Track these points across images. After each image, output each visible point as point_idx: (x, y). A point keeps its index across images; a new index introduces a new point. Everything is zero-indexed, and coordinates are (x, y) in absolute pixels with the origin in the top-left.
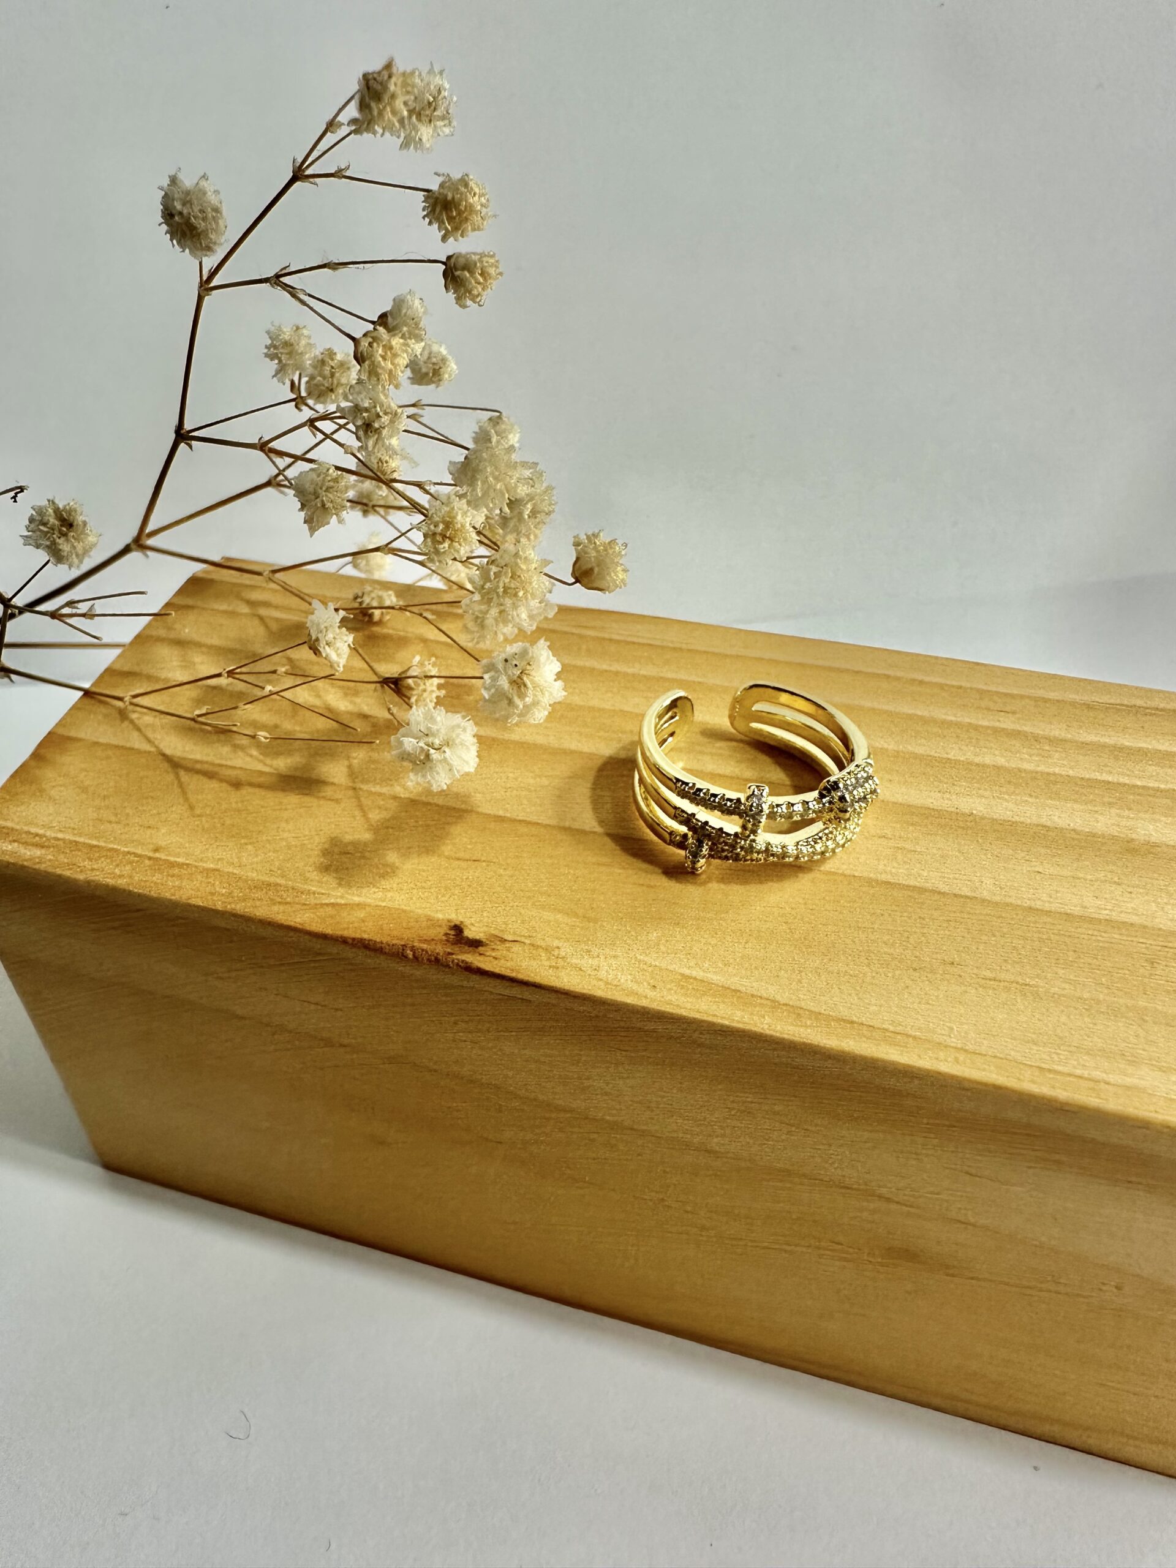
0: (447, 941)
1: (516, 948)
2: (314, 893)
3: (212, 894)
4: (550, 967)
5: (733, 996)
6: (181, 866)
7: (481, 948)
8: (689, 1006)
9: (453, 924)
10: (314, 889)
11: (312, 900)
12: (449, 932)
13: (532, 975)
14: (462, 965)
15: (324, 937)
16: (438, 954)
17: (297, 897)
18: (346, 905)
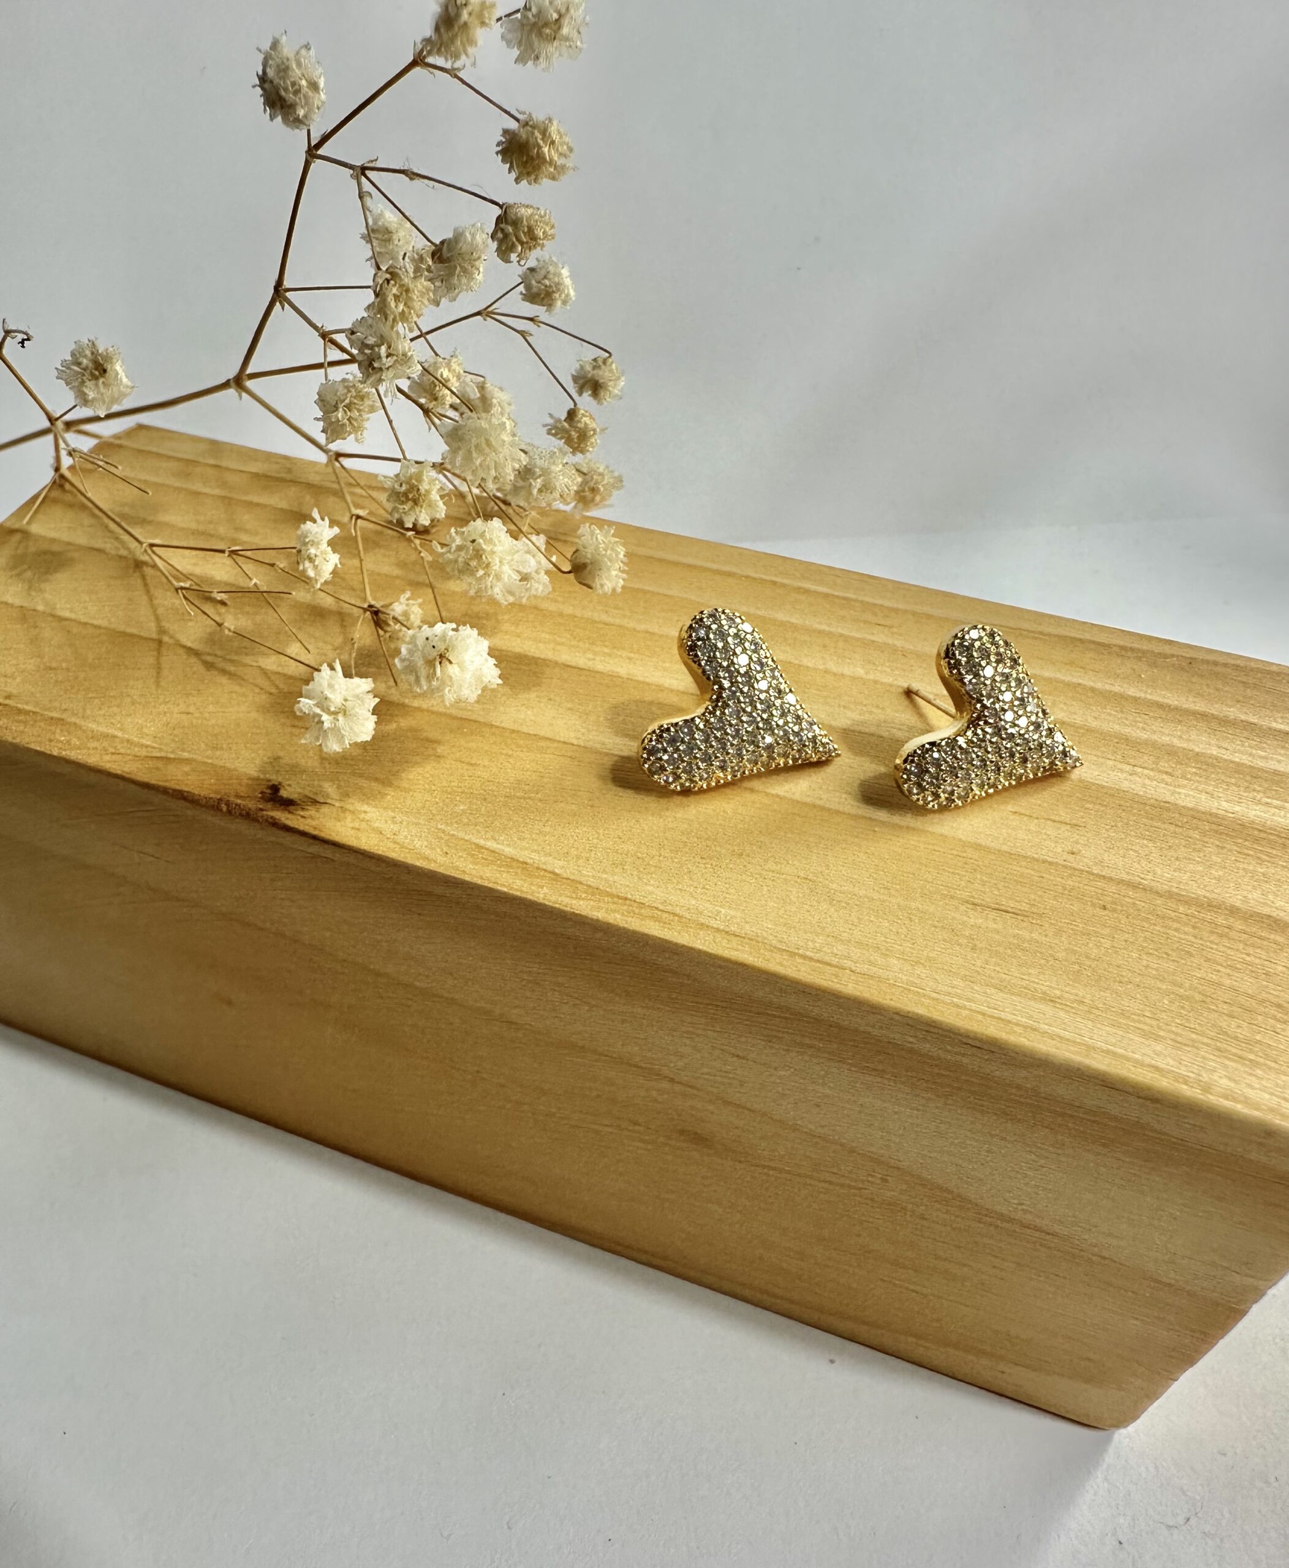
0: (261, 798)
1: (325, 809)
2: (147, 746)
3: (50, 741)
4: (353, 828)
5: (518, 867)
6: (27, 713)
7: (291, 808)
8: (474, 872)
9: (271, 783)
10: (149, 743)
11: (143, 753)
12: (265, 790)
13: (333, 834)
14: (270, 820)
15: (146, 786)
16: (250, 809)
17: (129, 749)
18: (175, 759)
